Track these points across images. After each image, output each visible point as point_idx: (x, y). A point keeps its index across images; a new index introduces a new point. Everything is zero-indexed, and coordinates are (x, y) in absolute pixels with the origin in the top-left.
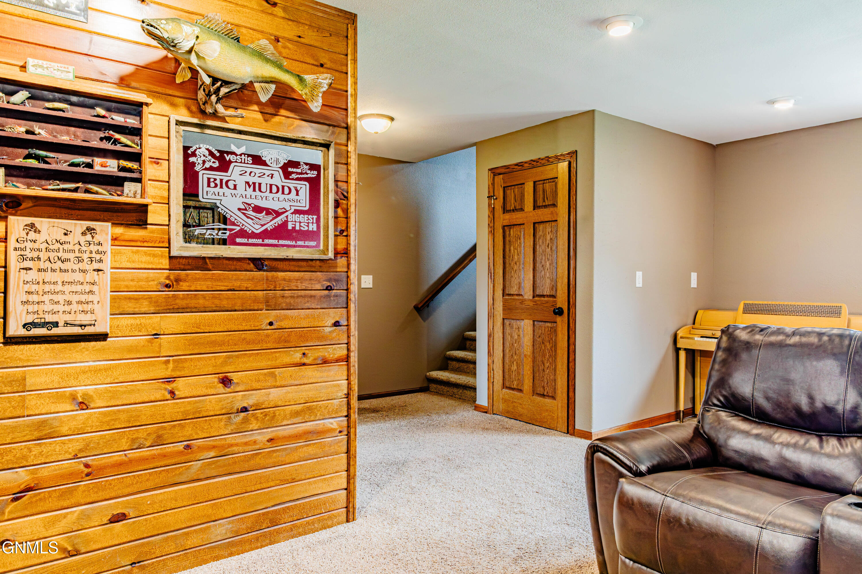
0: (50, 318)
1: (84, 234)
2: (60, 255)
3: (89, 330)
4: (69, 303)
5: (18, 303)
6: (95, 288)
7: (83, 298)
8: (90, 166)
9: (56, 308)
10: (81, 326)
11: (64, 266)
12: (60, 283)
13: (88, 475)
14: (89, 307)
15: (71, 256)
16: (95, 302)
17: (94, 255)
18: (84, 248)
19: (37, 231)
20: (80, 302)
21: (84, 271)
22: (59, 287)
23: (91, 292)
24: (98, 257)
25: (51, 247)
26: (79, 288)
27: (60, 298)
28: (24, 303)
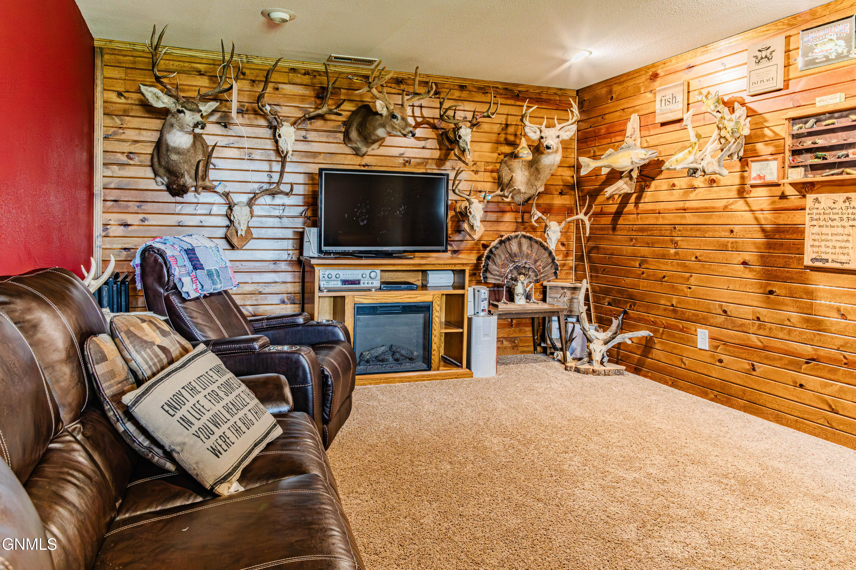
0: (824, 256)
1: (844, 202)
2: (830, 216)
3: (846, 266)
4: (835, 247)
5: (809, 246)
6: (850, 238)
7: (843, 244)
8: (847, 156)
9: (828, 250)
10: (841, 263)
11: (833, 223)
12: (830, 234)
13: (845, 364)
14: (846, 251)
15: (836, 217)
16: (850, 248)
17: (850, 216)
18: (844, 212)
19: (819, 202)
20: (841, 247)
21: (844, 227)
22: (829, 237)
23: (847, 241)
24: (852, 217)
25: (826, 212)
26: (840, 238)
27: (829, 244)
28: (812, 246)
